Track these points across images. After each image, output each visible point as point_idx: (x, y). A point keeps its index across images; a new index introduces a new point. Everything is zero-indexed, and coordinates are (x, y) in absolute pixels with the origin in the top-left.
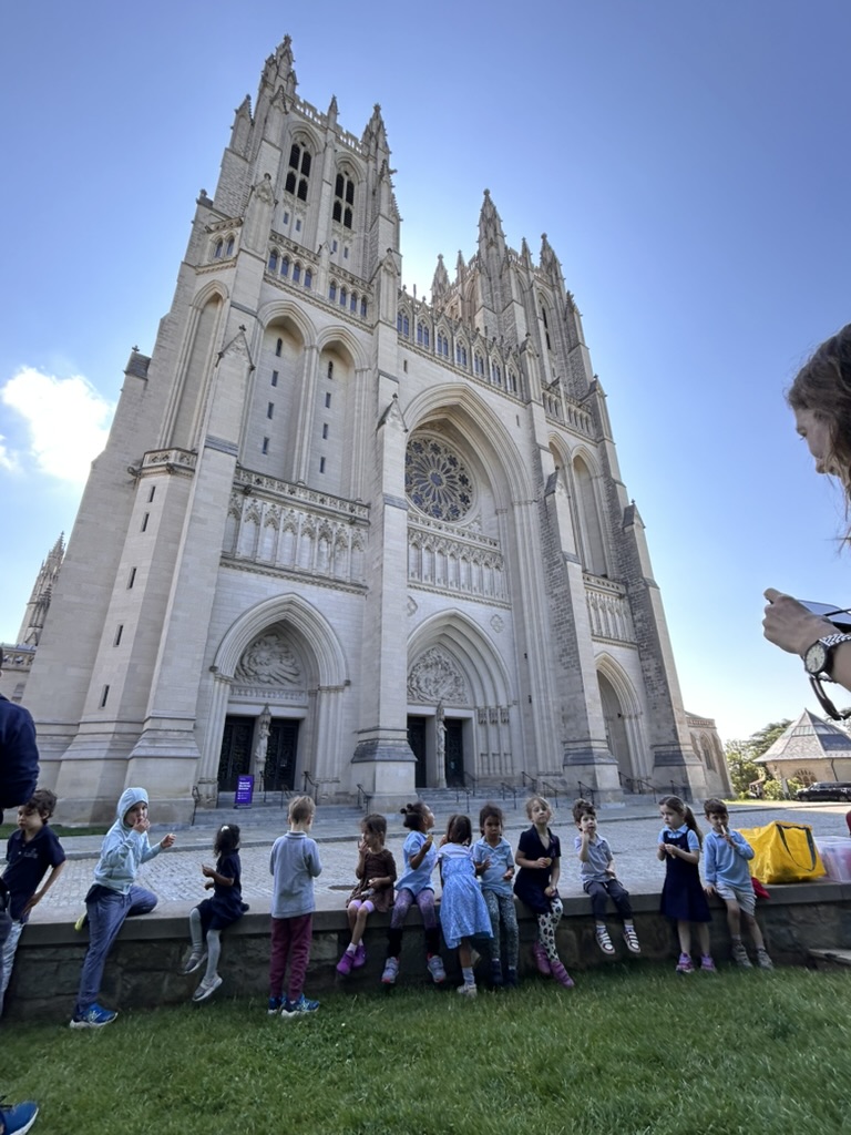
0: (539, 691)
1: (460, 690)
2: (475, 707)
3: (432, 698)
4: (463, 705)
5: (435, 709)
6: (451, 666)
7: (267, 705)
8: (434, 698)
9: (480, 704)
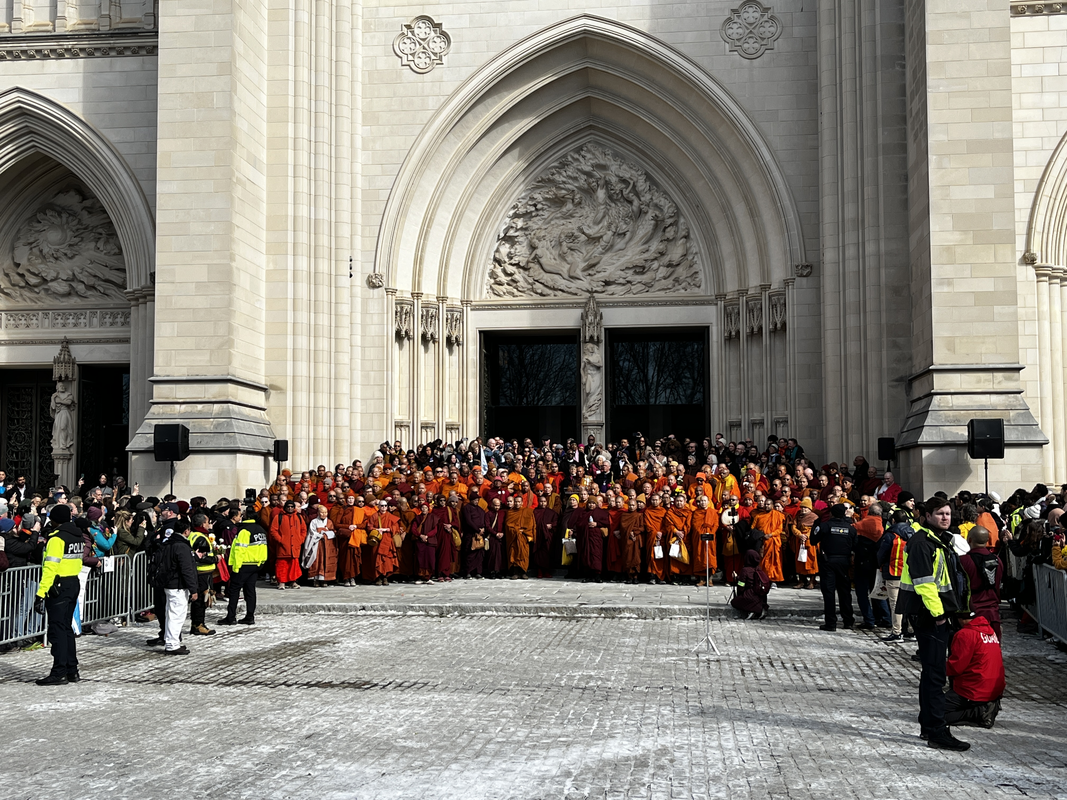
0: (840, 226)
1: (676, 253)
2: (721, 296)
3: (574, 286)
4: (681, 293)
5: (578, 312)
6: (642, 185)
7: (66, 343)
8: (585, 284)
9: (731, 287)
